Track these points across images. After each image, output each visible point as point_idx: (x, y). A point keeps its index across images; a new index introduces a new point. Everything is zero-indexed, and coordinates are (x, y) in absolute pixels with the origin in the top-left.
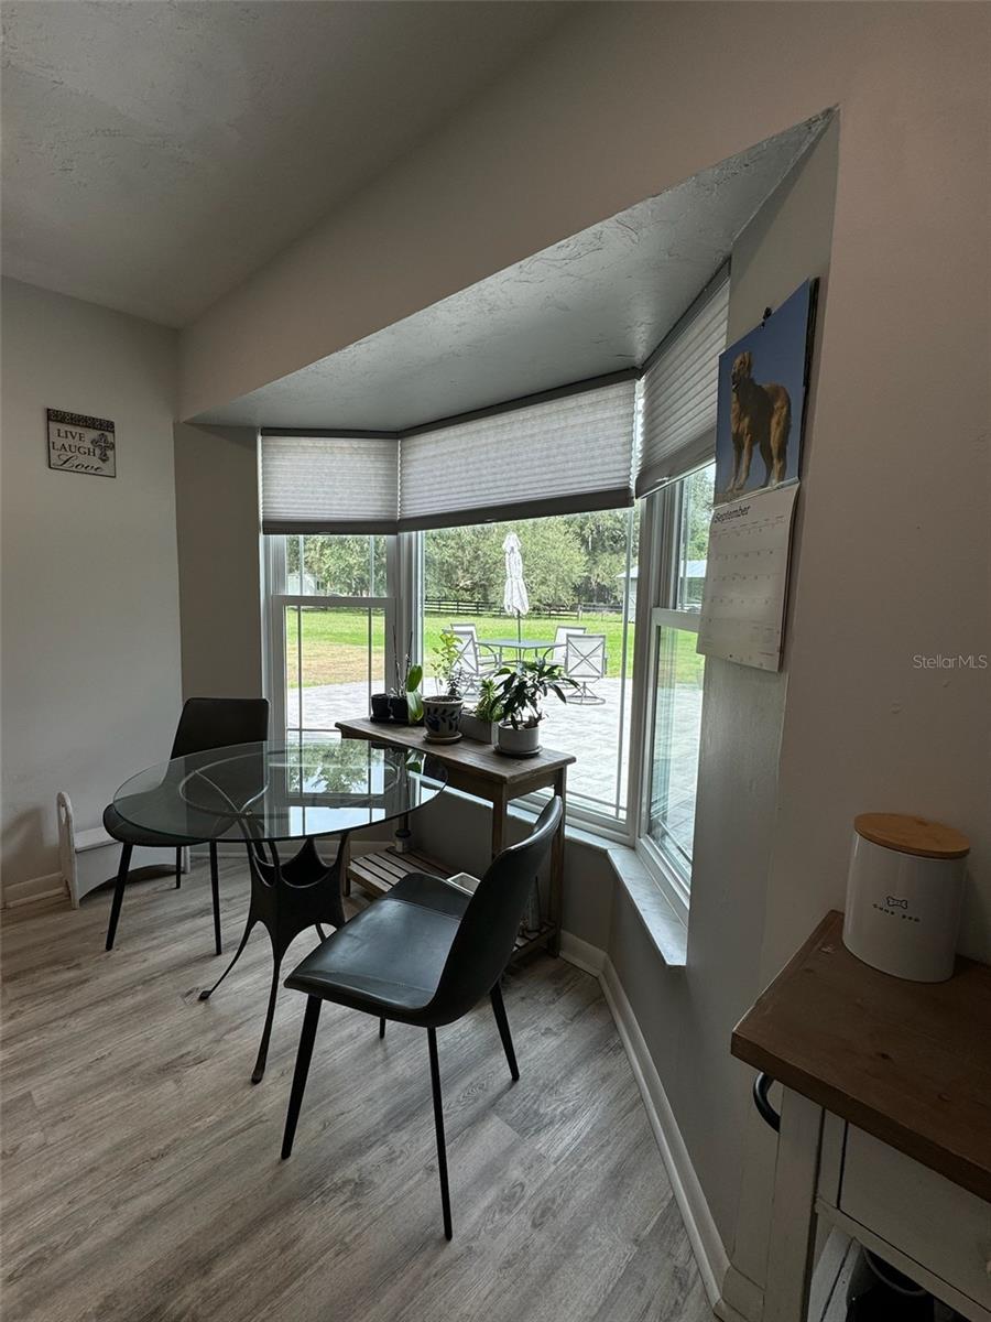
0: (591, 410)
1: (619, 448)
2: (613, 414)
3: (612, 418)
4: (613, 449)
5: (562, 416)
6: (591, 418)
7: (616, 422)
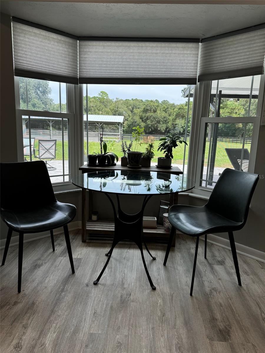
0: (182, 49)
1: (193, 65)
2: (191, 52)
3: (190, 54)
4: (191, 65)
5: (170, 49)
6: (182, 52)
7: (191, 56)
